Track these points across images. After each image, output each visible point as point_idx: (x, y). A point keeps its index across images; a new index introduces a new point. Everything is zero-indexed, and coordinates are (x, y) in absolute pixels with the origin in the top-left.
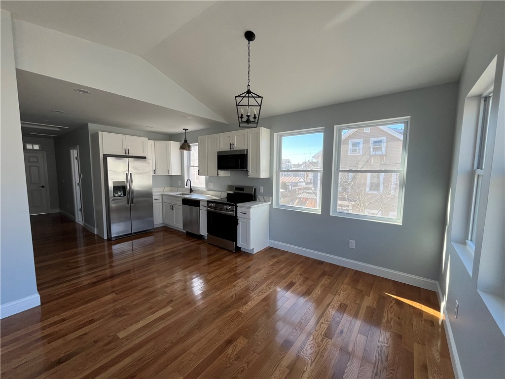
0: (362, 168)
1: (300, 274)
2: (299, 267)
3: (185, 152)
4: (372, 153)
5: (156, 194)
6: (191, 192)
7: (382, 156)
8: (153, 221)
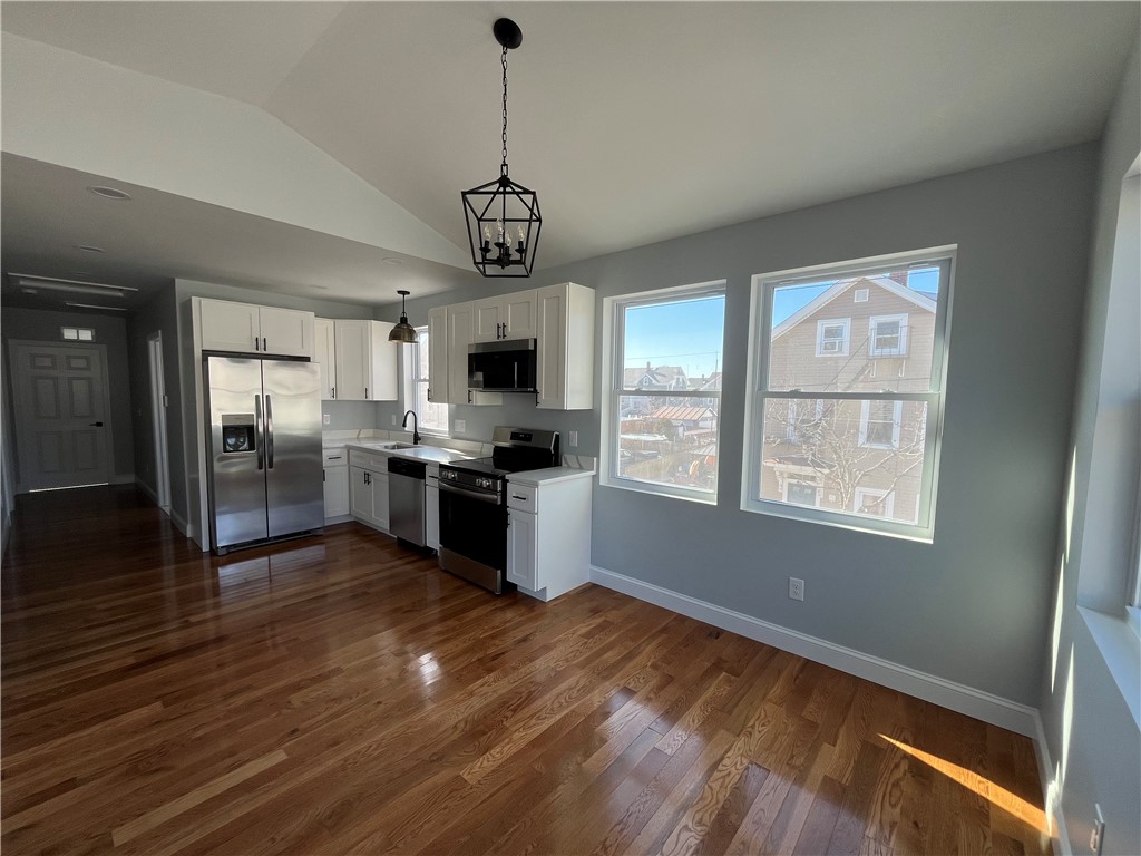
0: (849, 387)
1: (654, 667)
2: (655, 643)
3: (406, 345)
4: (874, 352)
5: (333, 443)
6: (415, 443)
7: (898, 360)
8: (321, 510)
